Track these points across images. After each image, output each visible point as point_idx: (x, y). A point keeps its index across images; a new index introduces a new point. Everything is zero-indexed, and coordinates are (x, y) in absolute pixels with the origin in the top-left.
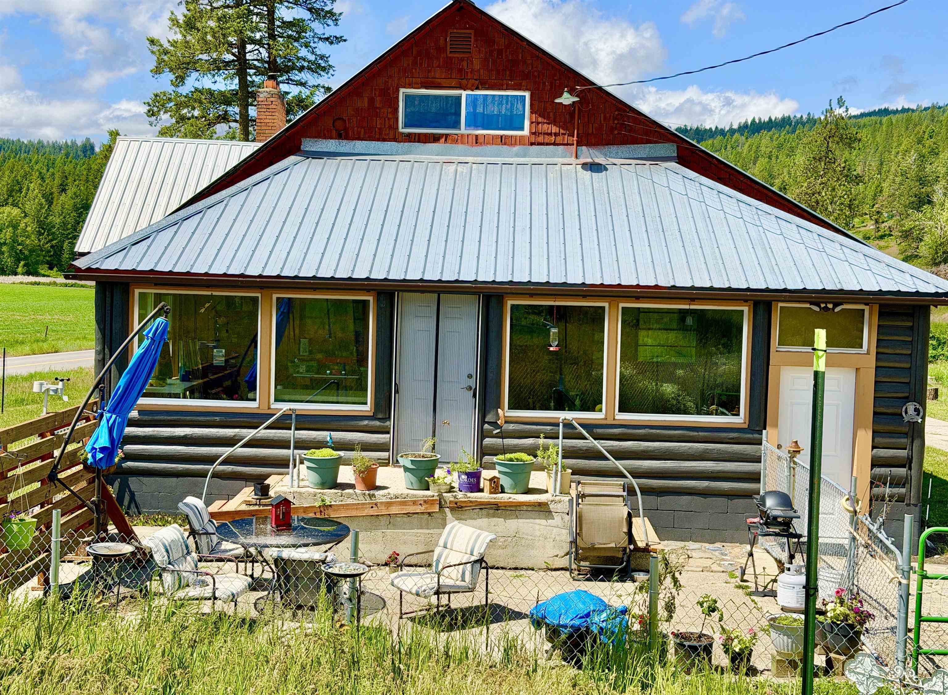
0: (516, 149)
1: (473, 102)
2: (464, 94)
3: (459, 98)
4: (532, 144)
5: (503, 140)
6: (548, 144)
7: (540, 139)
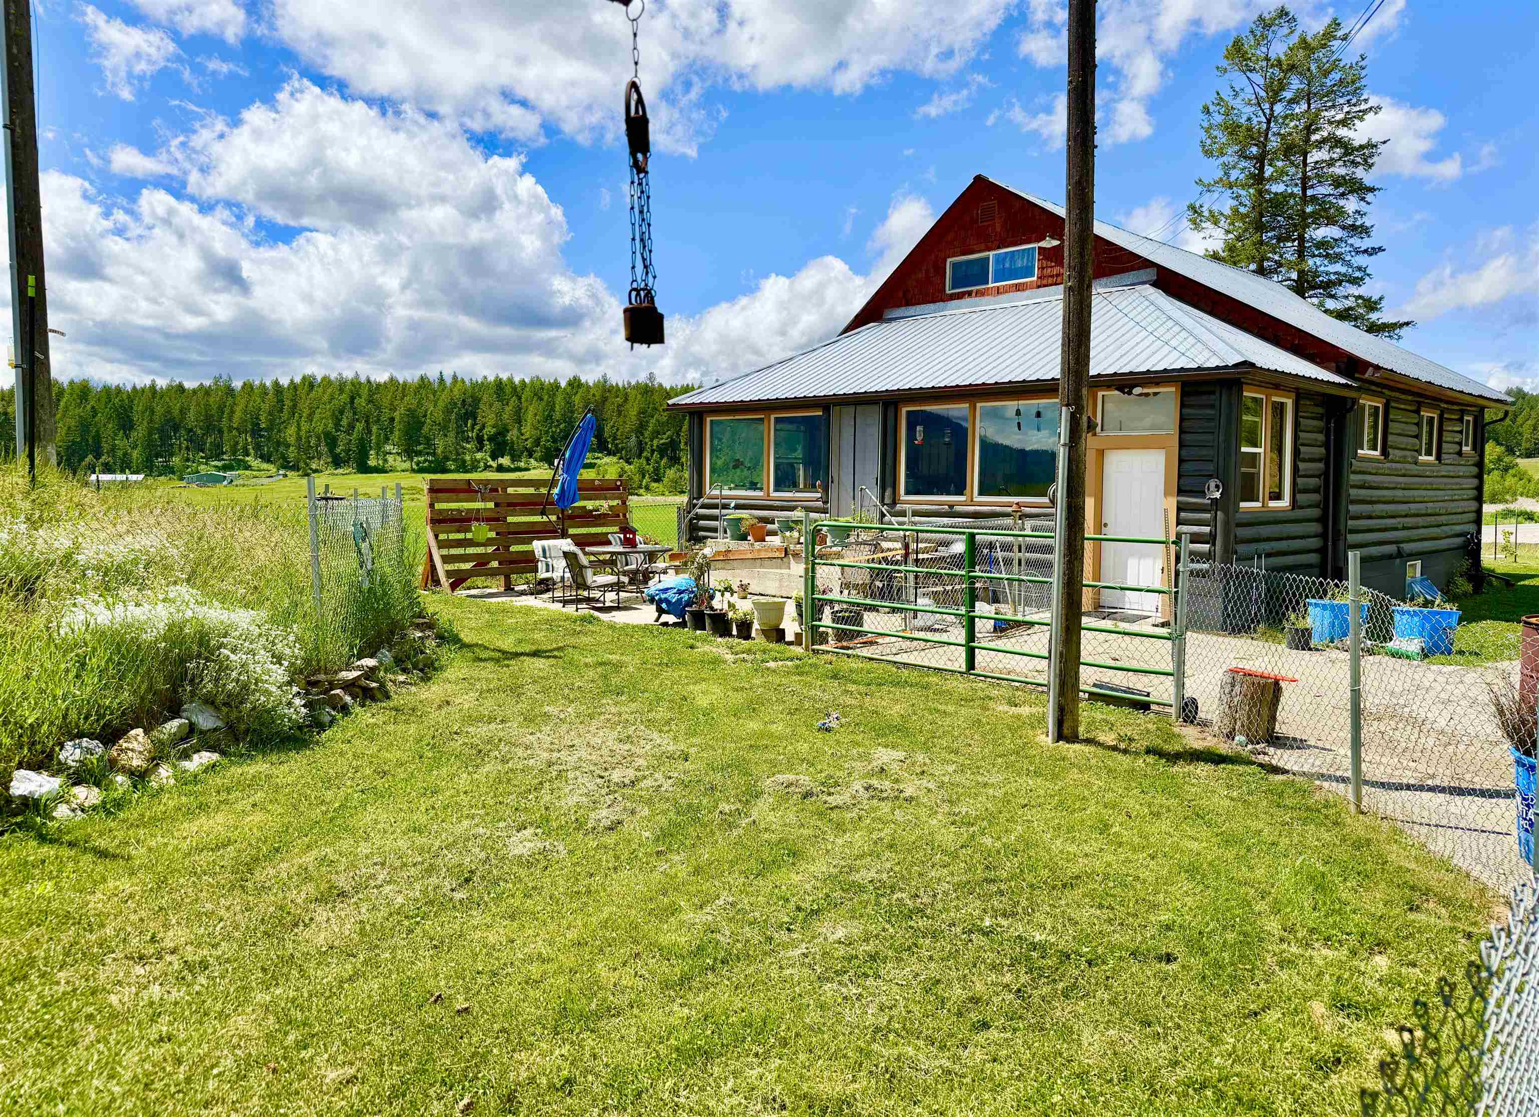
0: (1027, 293)
1: (999, 260)
2: (991, 254)
3: (987, 259)
4: (1039, 287)
5: (1018, 288)
6: (1051, 285)
7: (1045, 282)
